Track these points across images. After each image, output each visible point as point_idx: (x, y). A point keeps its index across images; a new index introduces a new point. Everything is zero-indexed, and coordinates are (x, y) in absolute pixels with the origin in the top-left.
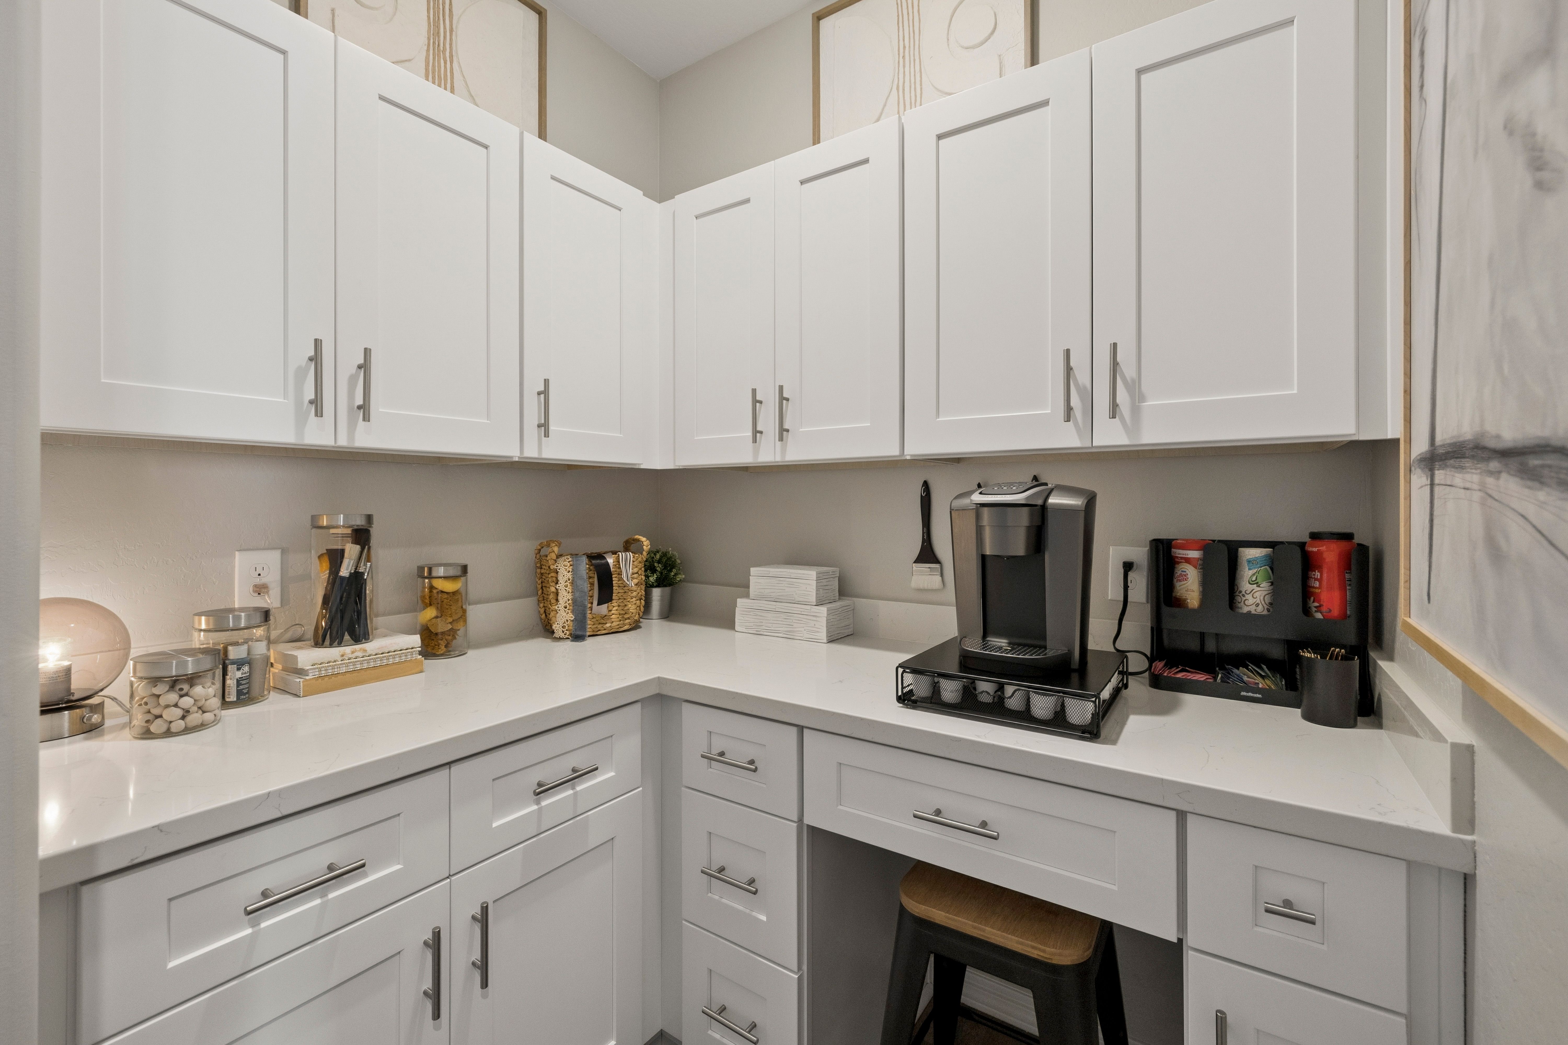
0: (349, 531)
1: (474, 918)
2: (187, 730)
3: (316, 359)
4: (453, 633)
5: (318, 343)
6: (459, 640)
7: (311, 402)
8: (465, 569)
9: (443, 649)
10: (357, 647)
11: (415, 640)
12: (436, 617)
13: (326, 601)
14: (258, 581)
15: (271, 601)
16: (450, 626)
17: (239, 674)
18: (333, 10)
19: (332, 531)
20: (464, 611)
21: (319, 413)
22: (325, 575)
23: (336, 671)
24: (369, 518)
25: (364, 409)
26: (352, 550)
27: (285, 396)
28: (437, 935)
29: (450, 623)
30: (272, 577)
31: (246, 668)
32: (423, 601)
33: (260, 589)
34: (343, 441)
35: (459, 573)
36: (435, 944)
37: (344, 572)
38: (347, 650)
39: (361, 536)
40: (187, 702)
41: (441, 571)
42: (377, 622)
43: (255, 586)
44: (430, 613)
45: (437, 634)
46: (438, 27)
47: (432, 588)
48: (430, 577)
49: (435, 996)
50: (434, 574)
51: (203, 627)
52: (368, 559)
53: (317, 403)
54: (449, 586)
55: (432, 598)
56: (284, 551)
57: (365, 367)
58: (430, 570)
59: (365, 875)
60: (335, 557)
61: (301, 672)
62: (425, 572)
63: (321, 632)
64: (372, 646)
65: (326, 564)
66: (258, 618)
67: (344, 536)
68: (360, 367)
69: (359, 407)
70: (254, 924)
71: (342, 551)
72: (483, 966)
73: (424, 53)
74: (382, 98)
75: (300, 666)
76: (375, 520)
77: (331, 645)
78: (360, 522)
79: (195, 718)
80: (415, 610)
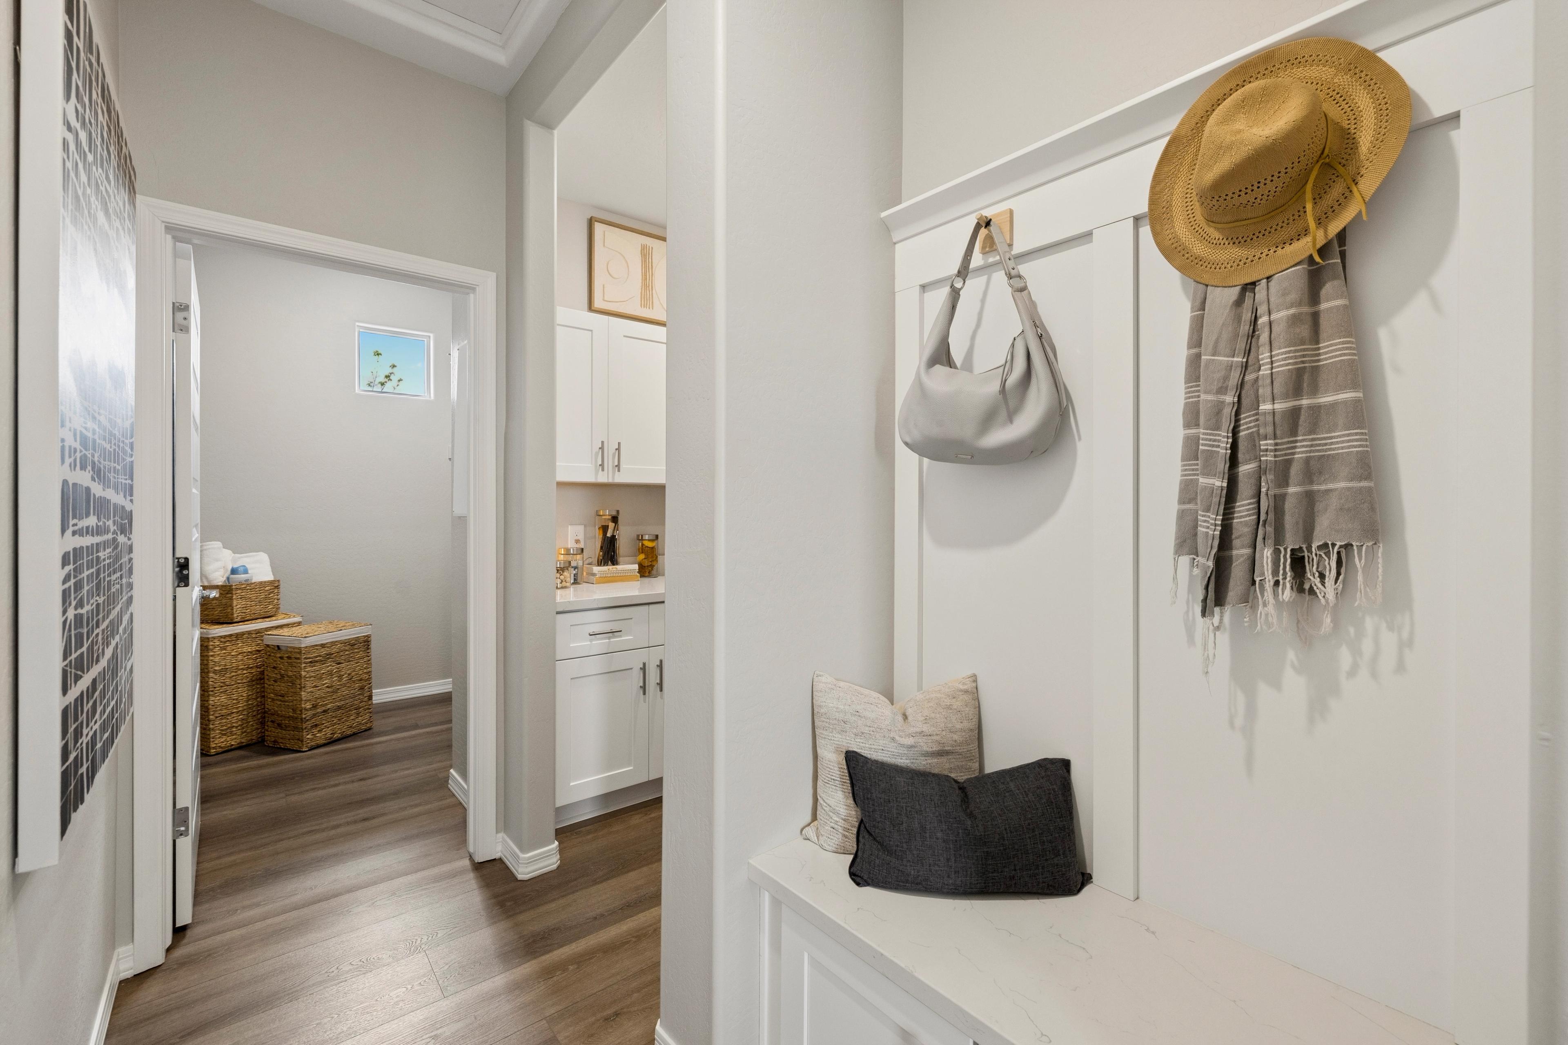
0: (610, 517)
1: (657, 666)
2: (562, 588)
3: (602, 448)
4: (652, 566)
5: (603, 442)
6: (654, 572)
7: (600, 465)
8: (657, 536)
9: (647, 574)
10: (614, 567)
11: (636, 567)
12: (645, 559)
13: (602, 548)
14: (577, 538)
15: (582, 545)
16: (650, 563)
17: (574, 572)
18: (604, 285)
19: (603, 517)
20: (657, 557)
21: (603, 470)
22: (601, 536)
23: (607, 575)
24: (618, 512)
25: (618, 466)
26: (611, 525)
27: (592, 464)
28: (644, 664)
29: (651, 562)
30: (581, 537)
31: (576, 570)
32: (639, 551)
33: (577, 541)
34: (610, 481)
35: (654, 538)
36: (644, 669)
37: (609, 535)
38: (611, 567)
39: (615, 519)
40: (562, 577)
41: (647, 537)
42: (621, 559)
43: (576, 540)
44: (642, 556)
45: (645, 567)
46: (646, 276)
47: (643, 545)
48: (642, 540)
49: (644, 688)
50: (644, 538)
51: (563, 553)
52: (618, 530)
53: (602, 465)
54: (650, 544)
55: (643, 550)
56: (585, 526)
57: (618, 449)
58: (642, 536)
59: (620, 636)
60: (605, 529)
61: (594, 575)
62: (640, 538)
63: (600, 560)
64: (619, 567)
65: (601, 532)
66: (580, 552)
67: (608, 519)
68: (616, 449)
69: (616, 466)
70: (591, 641)
71: (608, 526)
72: (660, 685)
73: (640, 291)
74: (624, 336)
75: (594, 572)
76: (620, 512)
77: (604, 565)
78: (614, 513)
79: (564, 584)
80: (636, 556)
